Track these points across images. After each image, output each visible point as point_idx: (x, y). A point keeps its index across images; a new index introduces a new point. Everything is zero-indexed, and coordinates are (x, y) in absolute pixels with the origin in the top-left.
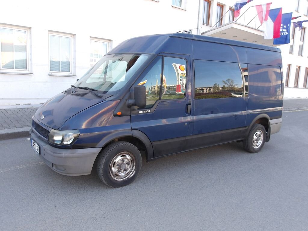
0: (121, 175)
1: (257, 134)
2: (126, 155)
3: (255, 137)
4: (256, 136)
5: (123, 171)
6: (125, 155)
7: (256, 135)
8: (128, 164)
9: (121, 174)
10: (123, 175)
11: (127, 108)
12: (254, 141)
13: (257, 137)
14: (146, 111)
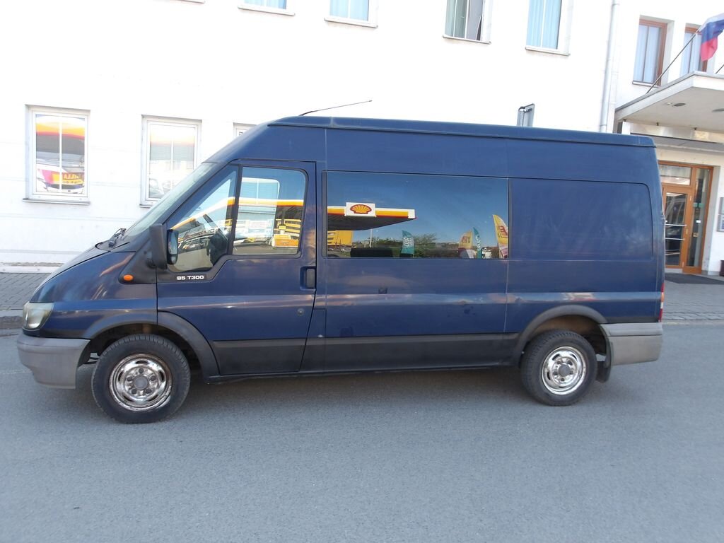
0: (136, 399)
1: (558, 355)
2: (149, 361)
3: (551, 364)
4: (553, 362)
5: (142, 392)
6: (145, 360)
7: (553, 359)
8: (153, 379)
9: (136, 397)
10: (142, 400)
11: (147, 269)
12: (548, 374)
13: (559, 366)
14: (194, 278)
